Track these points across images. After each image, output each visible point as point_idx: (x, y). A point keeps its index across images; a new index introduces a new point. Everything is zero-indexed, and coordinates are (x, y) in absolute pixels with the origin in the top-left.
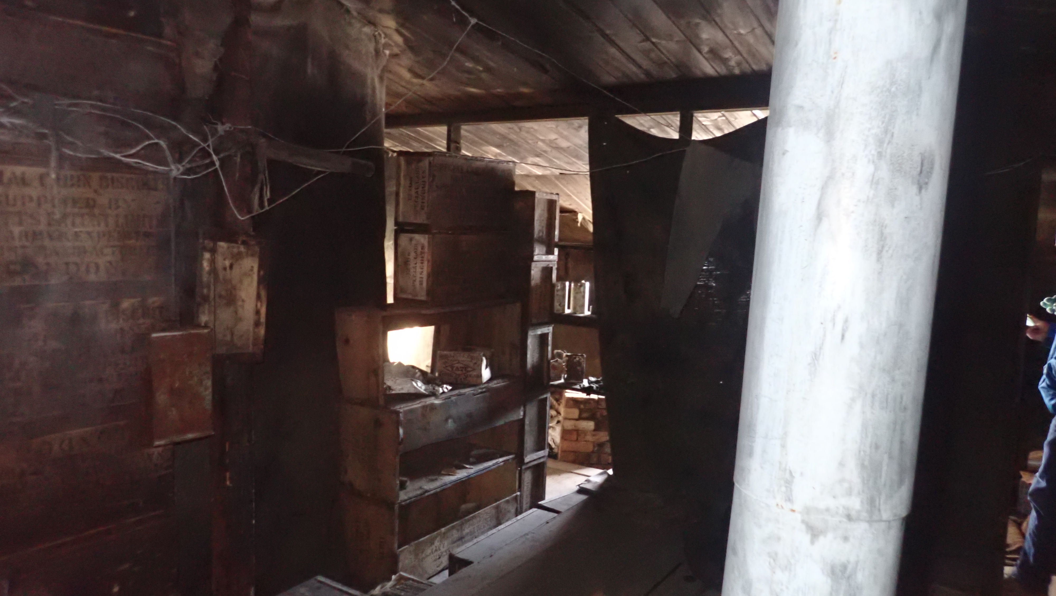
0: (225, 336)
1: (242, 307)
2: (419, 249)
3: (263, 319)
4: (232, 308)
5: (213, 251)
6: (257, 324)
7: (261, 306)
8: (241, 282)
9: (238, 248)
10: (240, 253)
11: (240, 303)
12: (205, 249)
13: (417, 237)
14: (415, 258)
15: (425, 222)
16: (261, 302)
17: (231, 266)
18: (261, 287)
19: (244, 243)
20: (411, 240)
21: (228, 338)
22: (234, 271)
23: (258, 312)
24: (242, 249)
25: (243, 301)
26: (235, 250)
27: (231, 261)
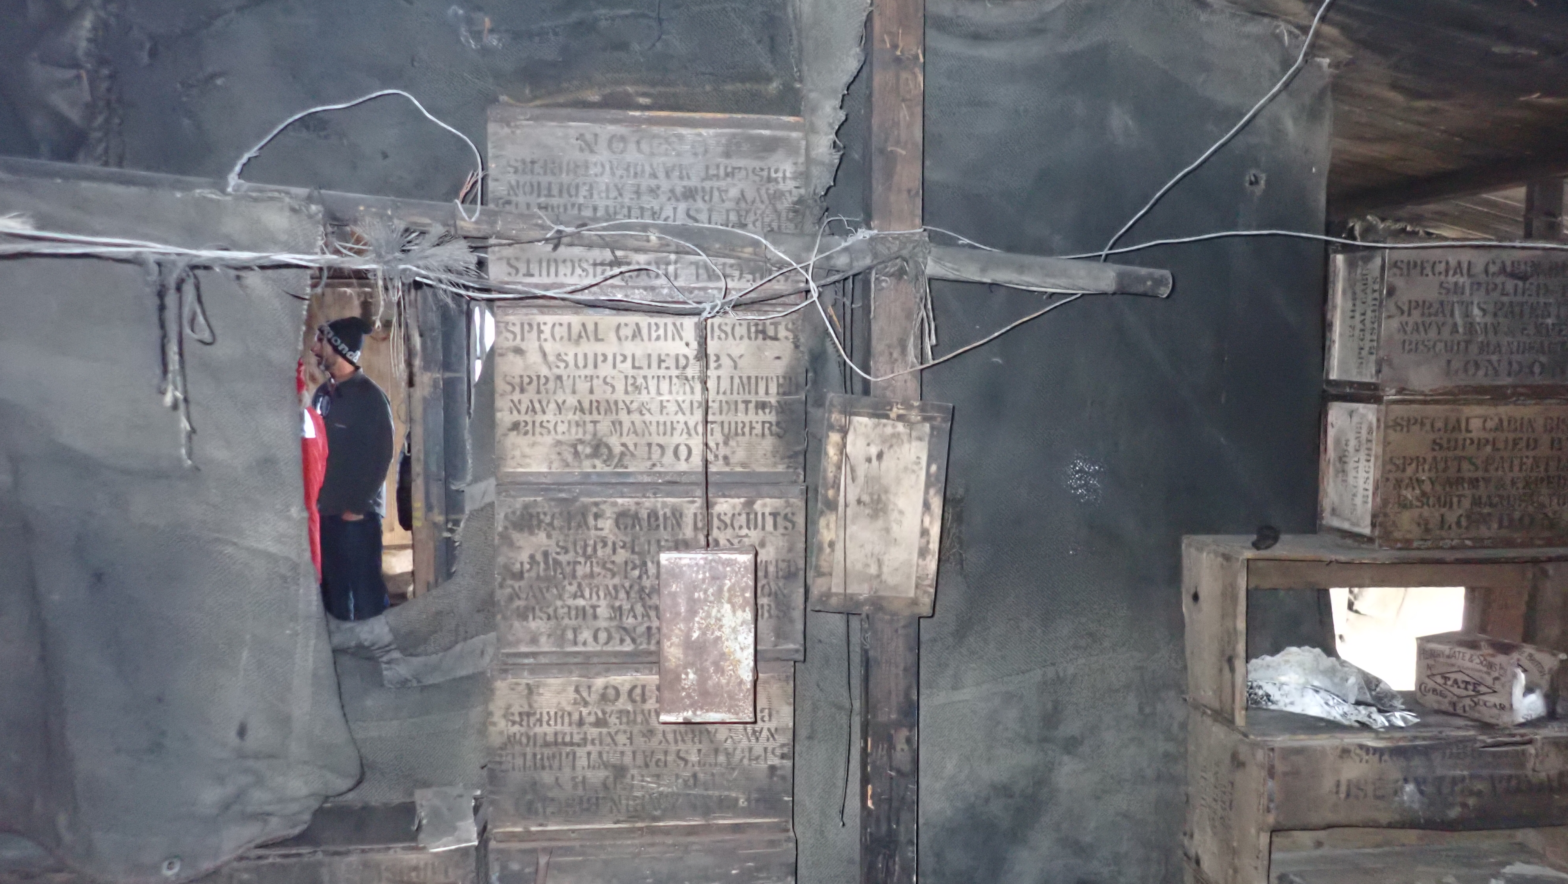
0: (867, 565)
1: (900, 523)
2: (1364, 432)
3: (934, 546)
4: (880, 523)
5: (844, 431)
6: (923, 553)
7: (931, 523)
8: (898, 481)
9: (894, 426)
10: (896, 436)
11: (894, 515)
12: (831, 427)
13: (1360, 407)
14: (1357, 451)
15: (1374, 380)
16: (932, 516)
17: (880, 456)
18: (932, 491)
19: (900, 418)
20: (1351, 414)
21: (873, 570)
22: (884, 464)
23: (925, 533)
24: (900, 427)
25: (901, 512)
26: (889, 430)
27: (879, 448)
